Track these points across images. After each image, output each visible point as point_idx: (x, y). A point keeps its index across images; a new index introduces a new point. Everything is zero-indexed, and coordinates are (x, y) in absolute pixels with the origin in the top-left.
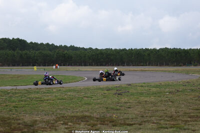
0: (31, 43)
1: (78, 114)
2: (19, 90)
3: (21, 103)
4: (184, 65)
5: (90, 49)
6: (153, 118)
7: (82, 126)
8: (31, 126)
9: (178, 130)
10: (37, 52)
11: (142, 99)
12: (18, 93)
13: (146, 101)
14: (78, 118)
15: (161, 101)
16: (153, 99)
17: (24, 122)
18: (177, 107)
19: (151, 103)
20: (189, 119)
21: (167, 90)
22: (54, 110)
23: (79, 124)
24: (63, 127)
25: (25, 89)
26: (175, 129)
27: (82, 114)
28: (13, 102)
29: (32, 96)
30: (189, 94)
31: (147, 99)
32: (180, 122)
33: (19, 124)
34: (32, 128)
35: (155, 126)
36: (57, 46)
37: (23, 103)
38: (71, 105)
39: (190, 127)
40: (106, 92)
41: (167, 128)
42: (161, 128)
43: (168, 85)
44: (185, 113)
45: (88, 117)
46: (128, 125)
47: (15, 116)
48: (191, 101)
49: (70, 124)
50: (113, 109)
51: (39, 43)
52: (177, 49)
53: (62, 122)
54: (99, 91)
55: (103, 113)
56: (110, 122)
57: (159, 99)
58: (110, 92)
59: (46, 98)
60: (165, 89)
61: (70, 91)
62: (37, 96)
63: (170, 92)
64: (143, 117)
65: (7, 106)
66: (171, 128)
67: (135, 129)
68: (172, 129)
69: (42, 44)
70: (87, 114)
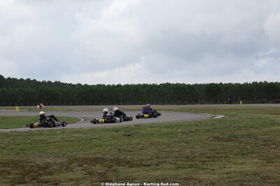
0: (9, 78)
1: (91, 156)
2: (19, 132)
3: (27, 146)
4: (190, 103)
5: (79, 85)
6: (169, 159)
7: (98, 168)
8: (45, 168)
9: (197, 169)
10: (16, 89)
11: (155, 140)
12: (21, 136)
13: (158, 142)
14: (92, 160)
15: (175, 142)
16: (165, 140)
17: (37, 165)
18: (192, 148)
19: (165, 144)
20: (206, 160)
21: (179, 130)
22: (64, 152)
23: (95, 166)
24: (80, 168)
25: (25, 132)
26: (193, 169)
27: (94, 156)
28: (19, 145)
29: (37, 138)
30: (203, 134)
31: (160, 140)
32: (198, 162)
33: (32, 166)
34: (47, 170)
35: (173, 166)
36: (39, 82)
37: (29, 146)
38: (81, 147)
39: (209, 167)
40: (114, 133)
41: (185, 168)
42: (180, 168)
43: (180, 125)
44: (202, 154)
45: (101, 158)
46: (145, 165)
47: (24, 159)
48: (206, 142)
49: (85, 165)
50: (125, 150)
51: (19, 79)
52: (180, 84)
53: (76, 164)
54: (107, 132)
55: (116, 154)
56: (126, 163)
57: (172, 140)
58: (119, 133)
59: (51, 140)
60: (177, 129)
61: (75, 132)
62: (42, 138)
63: (183, 133)
64: (158, 158)
65: (12, 149)
66: (189, 168)
67: (154, 169)
68: (191, 169)
69: (22, 80)
70: (100, 156)
